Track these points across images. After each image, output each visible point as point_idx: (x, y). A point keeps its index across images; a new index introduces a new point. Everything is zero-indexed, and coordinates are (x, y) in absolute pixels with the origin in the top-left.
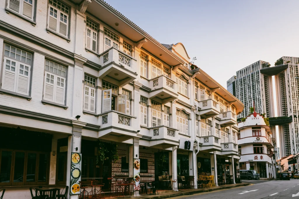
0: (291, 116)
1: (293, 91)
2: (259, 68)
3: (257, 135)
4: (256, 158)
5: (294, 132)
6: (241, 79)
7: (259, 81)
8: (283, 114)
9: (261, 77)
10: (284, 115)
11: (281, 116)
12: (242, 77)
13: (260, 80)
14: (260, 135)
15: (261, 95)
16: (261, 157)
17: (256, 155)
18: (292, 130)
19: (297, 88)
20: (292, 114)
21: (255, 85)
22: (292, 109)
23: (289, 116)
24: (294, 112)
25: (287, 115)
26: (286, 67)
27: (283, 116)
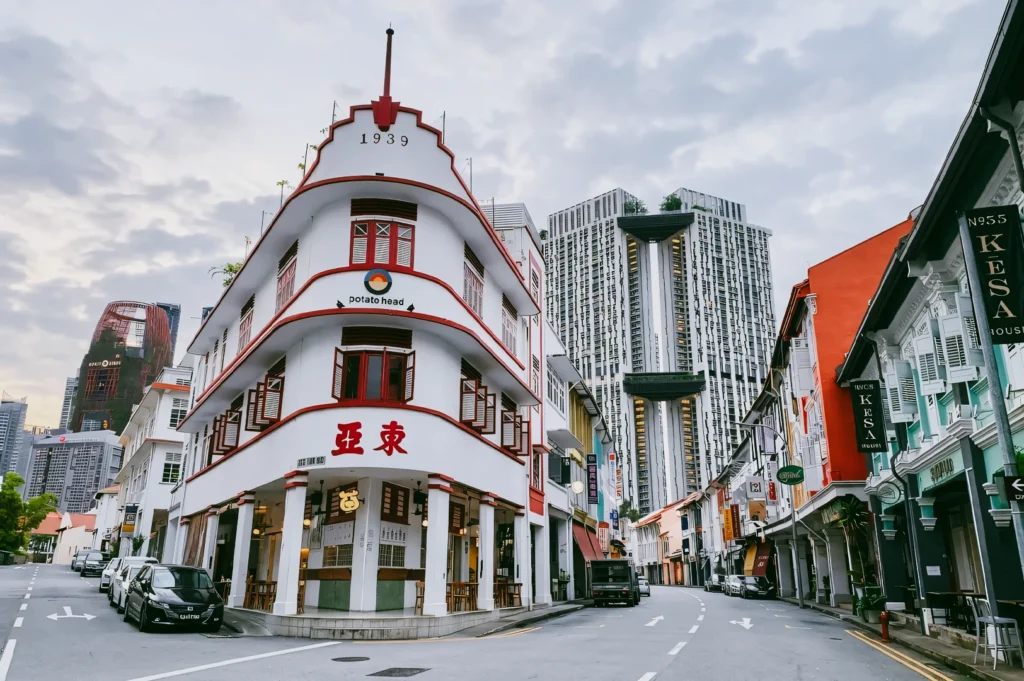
0: (702, 373)
1: (707, 295)
2: (615, 212)
3: (381, 256)
4: (348, 439)
5: (710, 423)
6: (562, 241)
7: (613, 253)
8: (678, 364)
9: (620, 239)
10: (681, 368)
11: (673, 370)
12: (565, 235)
13: (616, 249)
14: (403, 260)
15: (619, 299)
16: (393, 437)
17: (349, 415)
18: (705, 418)
19: (717, 285)
20: (705, 368)
21: (602, 263)
22: (705, 351)
23: (695, 373)
24: (710, 362)
25: (691, 368)
26: (688, 219)
27: (679, 371)
